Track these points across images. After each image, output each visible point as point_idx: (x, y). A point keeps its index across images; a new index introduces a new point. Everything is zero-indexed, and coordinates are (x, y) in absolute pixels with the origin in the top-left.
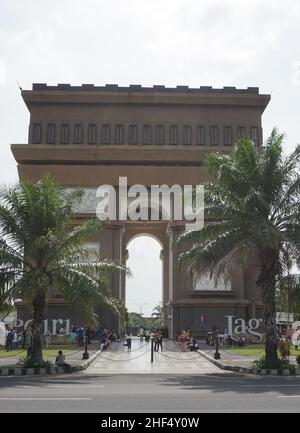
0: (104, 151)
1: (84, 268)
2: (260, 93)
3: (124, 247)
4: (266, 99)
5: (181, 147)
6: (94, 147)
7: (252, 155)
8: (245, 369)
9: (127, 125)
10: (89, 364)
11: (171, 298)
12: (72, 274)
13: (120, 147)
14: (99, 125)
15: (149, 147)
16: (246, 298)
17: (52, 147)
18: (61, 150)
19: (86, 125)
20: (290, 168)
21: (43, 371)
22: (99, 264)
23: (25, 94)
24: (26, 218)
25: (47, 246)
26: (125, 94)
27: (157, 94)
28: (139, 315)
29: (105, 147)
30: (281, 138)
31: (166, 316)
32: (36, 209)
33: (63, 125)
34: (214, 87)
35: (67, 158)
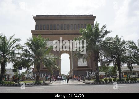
0: (54, 31)
1: (50, 58)
2: (93, 16)
3: (60, 56)
4: (95, 17)
5: (74, 30)
6: (52, 30)
7: (91, 28)
8: (91, 83)
9: (60, 25)
10: (51, 83)
11: (72, 68)
12: (47, 59)
13: (58, 30)
14: (53, 25)
15: (66, 30)
16: (91, 68)
17: (41, 30)
18: (43, 31)
19: (50, 25)
20: (101, 31)
21: (39, 84)
22: (53, 57)
23: (34, 18)
24: (35, 45)
25: (40, 52)
26: (59, 17)
27: (67, 17)
28: (64, 75)
29: (54, 30)
30: (98, 24)
31: (71, 73)
32: (37, 43)
33: (44, 25)
34: (82, 15)
35: (45, 33)
